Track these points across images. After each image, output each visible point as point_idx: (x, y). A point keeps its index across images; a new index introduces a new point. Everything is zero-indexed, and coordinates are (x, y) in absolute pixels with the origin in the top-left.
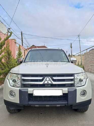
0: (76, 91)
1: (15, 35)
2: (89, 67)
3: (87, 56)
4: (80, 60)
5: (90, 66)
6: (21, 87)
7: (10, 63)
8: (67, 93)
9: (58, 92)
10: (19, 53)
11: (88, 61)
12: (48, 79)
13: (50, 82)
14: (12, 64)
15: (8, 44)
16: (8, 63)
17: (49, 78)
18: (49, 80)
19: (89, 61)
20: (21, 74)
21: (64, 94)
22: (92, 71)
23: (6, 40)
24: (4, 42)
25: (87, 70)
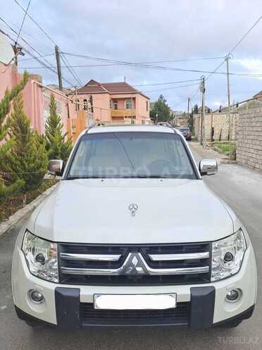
0: (212, 294)
1: (35, 58)
2: (250, 155)
3: (246, 120)
4: (226, 127)
5: (252, 151)
6: (60, 283)
7: (27, 155)
9: (161, 299)
10: (51, 119)
11: (248, 137)
12: (135, 260)
13: (140, 271)
14: (33, 157)
15: (19, 100)
16: (21, 155)
17: (138, 258)
18: (140, 264)
19: (251, 137)
20: (57, 242)
21: (178, 304)
22: (257, 166)
23: (11, 99)
24: (6, 104)
25: (244, 161)
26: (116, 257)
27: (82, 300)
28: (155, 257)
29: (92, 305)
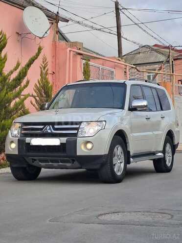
6: (20, 137)
8: (65, 142)
9: (55, 142)
12: (48, 128)
13: (49, 131)
17: (50, 127)
18: (50, 129)
21: (61, 144)
26: (42, 127)
27: (26, 142)
28: (56, 127)
29: (30, 143)
